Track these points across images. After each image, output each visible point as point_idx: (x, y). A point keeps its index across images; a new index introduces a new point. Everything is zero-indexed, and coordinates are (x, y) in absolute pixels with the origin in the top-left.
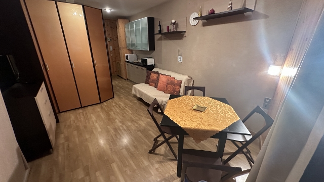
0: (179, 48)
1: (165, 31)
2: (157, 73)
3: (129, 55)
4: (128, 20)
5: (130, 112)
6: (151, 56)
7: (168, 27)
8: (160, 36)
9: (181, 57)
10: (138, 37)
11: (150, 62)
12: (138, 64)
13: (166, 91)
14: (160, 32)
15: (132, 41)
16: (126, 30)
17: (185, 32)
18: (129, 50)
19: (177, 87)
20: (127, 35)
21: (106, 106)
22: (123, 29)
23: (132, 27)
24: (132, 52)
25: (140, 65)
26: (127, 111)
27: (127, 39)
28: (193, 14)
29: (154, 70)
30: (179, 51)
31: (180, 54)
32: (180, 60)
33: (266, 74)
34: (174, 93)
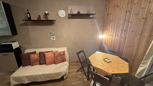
0: (50, 31)
7: (39, 16)
9: (54, 37)
11: (15, 45)
13: (57, 63)
17: (55, 21)
28: (61, 10)
30: (51, 33)
31: (52, 35)
33: (99, 38)
34: (63, 60)
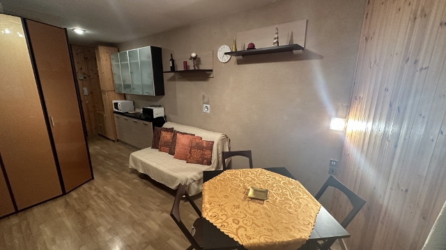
0: (203, 93)
1: (180, 68)
2: (171, 130)
3: (120, 102)
4: (116, 49)
5: (128, 204)
6: (158, 103)
7: (185, 63)
8: (172, 74)
9: (208, 106)
10: (135, 76)
11: (158, 112)
12: (136, 116)
13: (189, 160)
14: (173, 69)
15: (124, 81)
16: (114, 63)
17: (212, 71)
18: (120, 94)
19: (207, 152)
20: (115, 71)
21: (75, 199)
22: (108, 61)
23: (124, 59)
24: (124, 97)
25: (140, 119)
26: (122, 203)
27: (115, 77)
28: (222, 47)
29: (167, 125)
30: (204, 97)
31: (205, 101)
32: (206, 110)
33: (328, 128)
34: (203, 161)
